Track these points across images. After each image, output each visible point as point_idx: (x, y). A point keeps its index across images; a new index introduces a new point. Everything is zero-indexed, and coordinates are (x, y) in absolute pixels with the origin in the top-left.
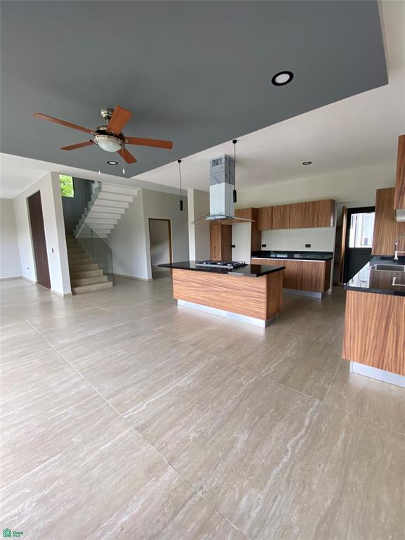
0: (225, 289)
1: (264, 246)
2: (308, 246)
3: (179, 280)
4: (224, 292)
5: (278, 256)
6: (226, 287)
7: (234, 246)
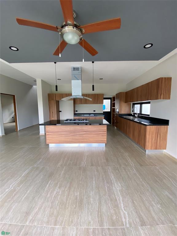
0: (85, 133)
1: (77, 111)
2: (94, 111)
3: (50, 132)
4: (85, 134)
5: (85, 115)
6: (85, 132)
7: (61, 111)
